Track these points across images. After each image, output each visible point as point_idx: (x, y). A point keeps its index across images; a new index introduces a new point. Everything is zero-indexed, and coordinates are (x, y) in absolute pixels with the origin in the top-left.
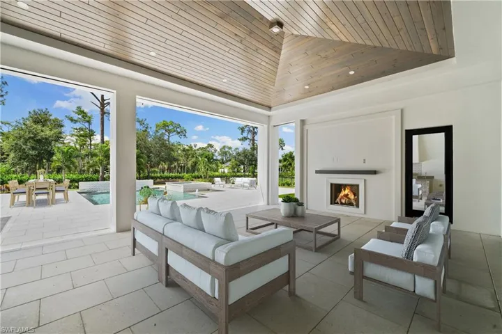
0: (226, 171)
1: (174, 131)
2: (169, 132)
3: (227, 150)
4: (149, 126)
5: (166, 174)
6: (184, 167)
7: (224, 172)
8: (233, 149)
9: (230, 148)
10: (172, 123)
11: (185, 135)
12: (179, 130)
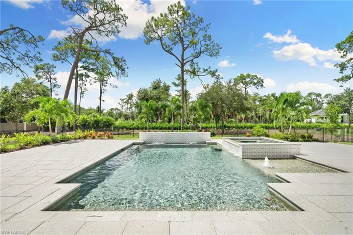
0: (314, 120)
1: (251, 83)
2: (246, 84)
3: (313, 97)
4: (220, 77)
5: (243, 124)
6: (262, 116)
7: (310, 122)
8: (322, 96)
9: (319, 95)
10: (248, 76)
11: (262, 86)
12: (255, 81)
